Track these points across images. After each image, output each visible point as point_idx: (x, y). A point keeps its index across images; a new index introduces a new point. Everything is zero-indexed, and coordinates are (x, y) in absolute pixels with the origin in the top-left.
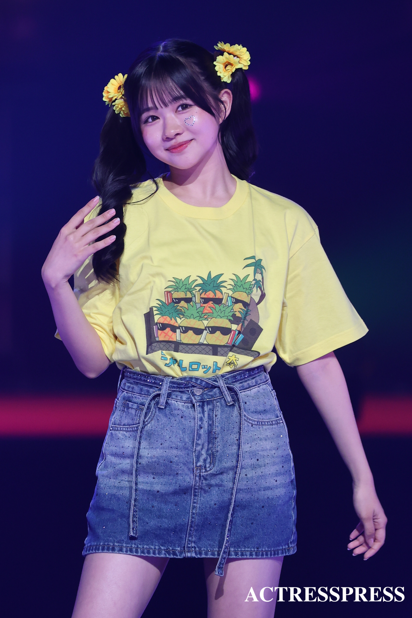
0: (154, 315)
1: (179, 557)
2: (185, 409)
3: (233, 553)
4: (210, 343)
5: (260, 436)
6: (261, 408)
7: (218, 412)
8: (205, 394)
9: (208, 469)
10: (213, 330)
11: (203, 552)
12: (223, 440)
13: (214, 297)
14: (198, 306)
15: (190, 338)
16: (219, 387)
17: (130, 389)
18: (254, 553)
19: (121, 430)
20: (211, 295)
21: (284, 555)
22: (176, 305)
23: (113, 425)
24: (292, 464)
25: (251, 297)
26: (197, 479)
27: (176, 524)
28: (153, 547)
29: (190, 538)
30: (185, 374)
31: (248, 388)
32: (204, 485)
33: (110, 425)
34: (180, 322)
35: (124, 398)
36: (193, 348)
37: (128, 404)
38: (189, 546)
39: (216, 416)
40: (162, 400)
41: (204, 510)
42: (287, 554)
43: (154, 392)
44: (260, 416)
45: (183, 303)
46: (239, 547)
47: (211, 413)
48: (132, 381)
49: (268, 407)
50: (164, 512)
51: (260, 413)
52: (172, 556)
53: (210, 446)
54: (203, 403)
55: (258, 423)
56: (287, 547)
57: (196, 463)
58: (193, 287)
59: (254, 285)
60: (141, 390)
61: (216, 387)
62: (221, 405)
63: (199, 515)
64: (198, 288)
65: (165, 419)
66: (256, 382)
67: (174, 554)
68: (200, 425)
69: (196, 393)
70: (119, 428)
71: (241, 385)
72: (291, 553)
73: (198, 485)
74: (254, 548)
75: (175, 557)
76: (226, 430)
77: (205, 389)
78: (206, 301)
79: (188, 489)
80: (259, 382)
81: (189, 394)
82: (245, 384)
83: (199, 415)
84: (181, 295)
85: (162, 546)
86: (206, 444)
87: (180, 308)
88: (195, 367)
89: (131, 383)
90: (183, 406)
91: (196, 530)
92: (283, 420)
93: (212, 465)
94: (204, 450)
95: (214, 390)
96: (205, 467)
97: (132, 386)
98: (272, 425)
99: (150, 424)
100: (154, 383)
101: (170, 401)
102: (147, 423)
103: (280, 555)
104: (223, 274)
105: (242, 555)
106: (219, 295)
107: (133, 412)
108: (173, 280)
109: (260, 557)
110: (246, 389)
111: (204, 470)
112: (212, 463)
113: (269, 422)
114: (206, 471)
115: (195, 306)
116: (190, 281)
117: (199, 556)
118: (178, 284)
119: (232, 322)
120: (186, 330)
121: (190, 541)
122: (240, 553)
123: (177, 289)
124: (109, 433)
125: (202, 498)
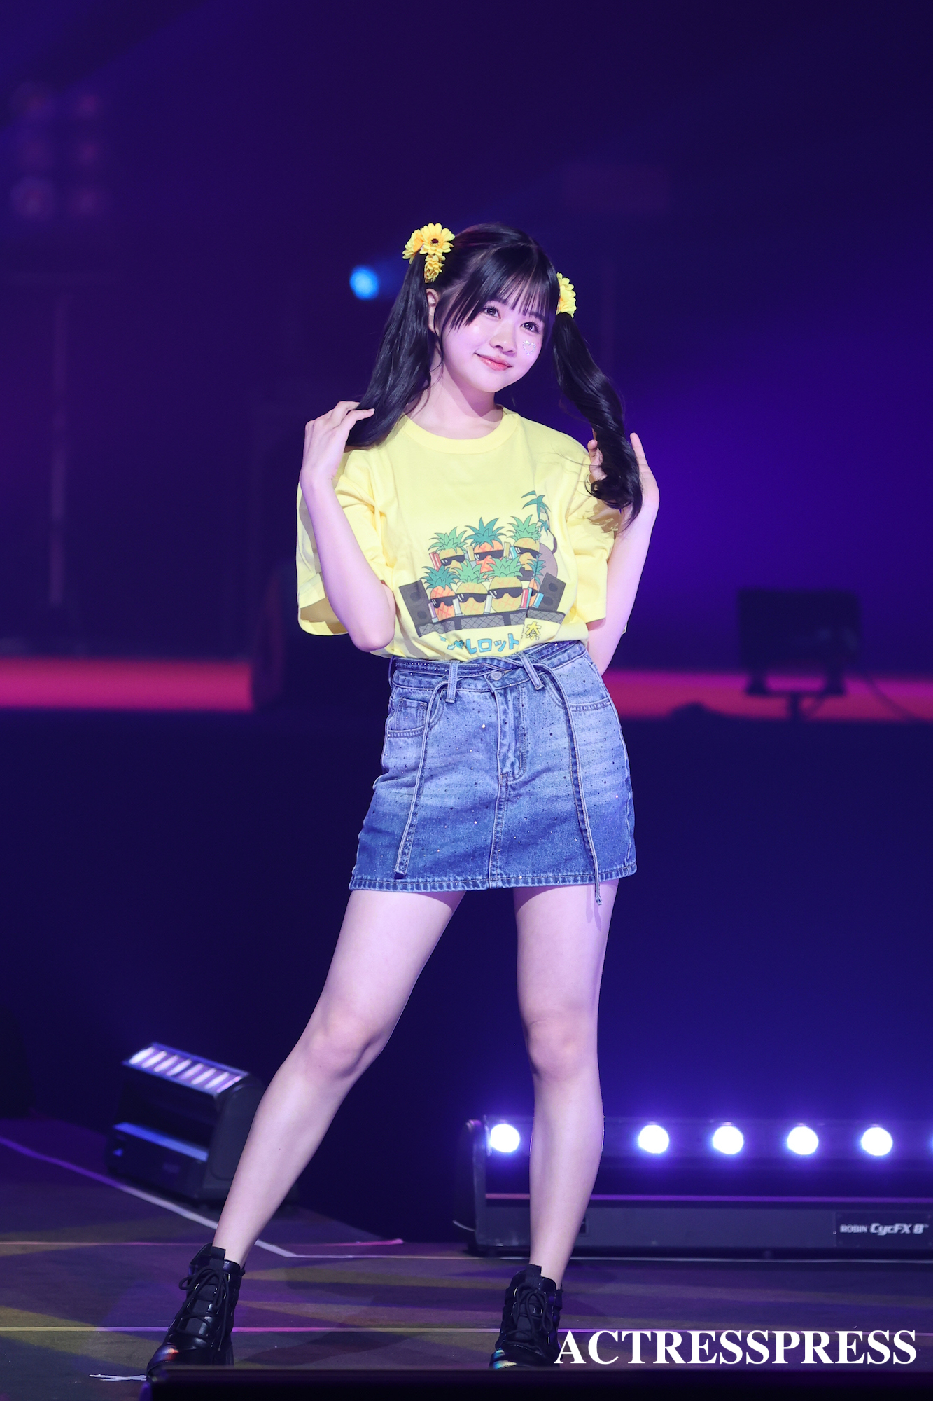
0: (425, 588)
1: (481, 888)
2: (482, 701)
3: (551, 879)
4: (499, 611)
5: (582, 726)
6: (580, 689)
7: (525, 700)
8: (506, 678)
9: (517, 776)
10: (500, 593)
11: (513, 880)
12: (534, 736)
13: (492, 550)
14: (474, 564)
15: (472, 607)
16: (523, 667)
17: (406, 683)
18: (579, 878)
19: (401, 737)
20: (488, 548)
21: (620, 877)
22: (446, 567)
23: (390, 731)
24: (626, 758)
25: (541, 544)
26: (504, 789)
27: (475, 847)
28: (446, 879)
29: (494, 863)
30: (475, 656)
31: (560, 665)
32: (512, 796)
33: (387, 730)
34: (457, 588)
35: (400, 695)
36: (479, 621)
37: (406, 702)
38: (493, 872)
39: (523, 705)
40: (451, 692)
41: (511, 827)
42: (624, 876)
43: (437, 682)
44: (580, 700)
45: (454, 563)
46: (560, 871)
47: (516, 703)
48: (406, 672)
49: (589, 686)
50: (460, 834)
51: (579, 695)
52: (472, 888)
53: (518, 745)
54: (505, 690)
55: (578, 709)
56: (623, 866)
57: (502, 769)
58: (462, 541)
59: (542, 527)
60: (420, 682)
61: (518, 667)
62: (528, 691)
63: (505, 833)
64: (469, 542)
65: (458, 717)
66: (569, 656)
67: (475, 885)
68: (504, 720)
69: (493, 678)
70: (399, 735)
71: (550, 661)
72: (630, 873)
73: (504, 797)
74: (579, 871)
75: (476, 888)
76: (536, 723)
77: (506, 672)
78: (482, 556)
79: (491, 802)
80: (573, 655)
81: (485, 681)
82: (555, 661)
83: (502, 707)
84: (451, 553)
85: (458, 876)
86: (513, 744)
87: (453, 570)
88: (485, 645)
89: (405, 675)
90: (479, 696)
91: (502, 853)
92: (611, 701)
93: (522, 771)
94: (511, 751)
95: (517, 672)
96: (513, 774)
97: (407, 678)
98: (597, 709)
99: (437, 725)
100: (436, 671)
101: (460, 693)
102: (433, 724)
103: (614, 878)
104: (498, 519)
105: (564, 881)
106: (497, 547)
107: (413, 711)
108: (436, 536)
109: (587, 882)
110: (558, 666)
111: (512, 778)
112: (522, 767)
113: (593, 705)
114: (515, 779)
115: (469, 565)
116: (458, 533)
117: (507, 886)
118: (443, 540)
119: (521, 579)
120: (465, 597)
121: (494, 866)
122: (560, 879)
123: (442, 547)
124: (387, 741)
125: (508, 812)
